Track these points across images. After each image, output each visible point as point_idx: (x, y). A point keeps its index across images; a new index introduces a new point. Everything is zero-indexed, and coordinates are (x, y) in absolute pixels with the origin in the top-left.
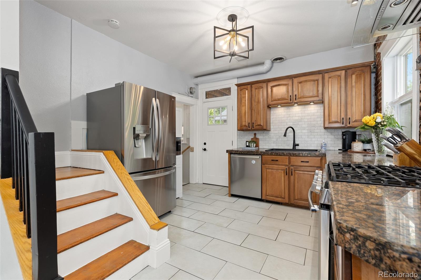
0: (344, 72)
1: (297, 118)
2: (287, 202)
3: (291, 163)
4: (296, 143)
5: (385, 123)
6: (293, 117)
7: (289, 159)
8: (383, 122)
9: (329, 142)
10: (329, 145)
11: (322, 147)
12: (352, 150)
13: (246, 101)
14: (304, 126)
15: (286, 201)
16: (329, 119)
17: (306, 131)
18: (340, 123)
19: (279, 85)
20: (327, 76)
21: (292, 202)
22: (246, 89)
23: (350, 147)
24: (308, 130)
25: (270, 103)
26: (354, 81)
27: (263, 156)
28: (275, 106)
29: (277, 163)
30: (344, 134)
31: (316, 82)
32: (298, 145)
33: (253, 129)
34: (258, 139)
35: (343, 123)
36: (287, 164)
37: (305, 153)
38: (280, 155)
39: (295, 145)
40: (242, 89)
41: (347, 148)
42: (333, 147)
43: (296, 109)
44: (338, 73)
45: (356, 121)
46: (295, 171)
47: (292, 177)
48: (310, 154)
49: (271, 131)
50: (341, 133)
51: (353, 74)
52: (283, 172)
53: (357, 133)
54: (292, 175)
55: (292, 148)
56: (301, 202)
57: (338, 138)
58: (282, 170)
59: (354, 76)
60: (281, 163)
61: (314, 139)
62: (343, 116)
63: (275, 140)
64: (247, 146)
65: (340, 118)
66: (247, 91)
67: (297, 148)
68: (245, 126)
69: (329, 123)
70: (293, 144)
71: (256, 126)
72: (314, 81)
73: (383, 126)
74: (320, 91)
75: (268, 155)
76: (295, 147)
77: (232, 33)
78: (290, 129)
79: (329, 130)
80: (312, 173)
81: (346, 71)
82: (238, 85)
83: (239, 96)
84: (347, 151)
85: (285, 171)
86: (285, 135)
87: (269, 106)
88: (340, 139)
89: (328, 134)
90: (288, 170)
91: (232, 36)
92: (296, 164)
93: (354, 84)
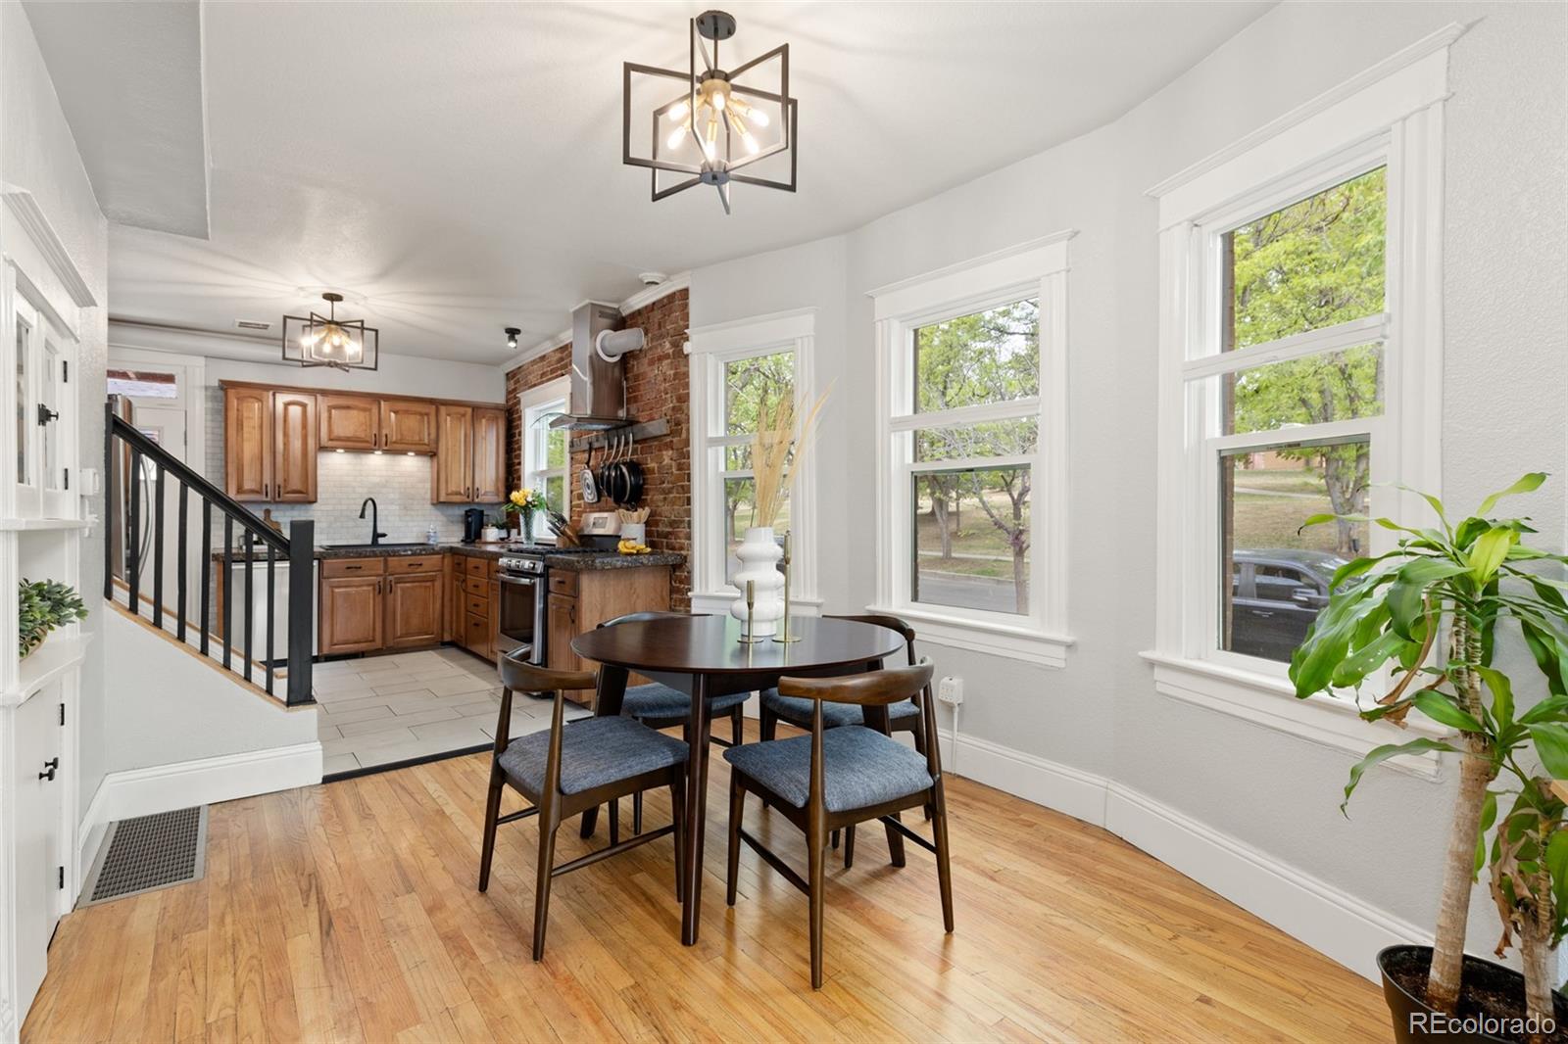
0: (469, 410)
1: (377, 480)
2: (380, 647)
3: (390, 570)
4: (380, 531)
5: (536, 503)
7: (386, 562)
8: (534, 501)
9: (440, 529)
10: (439, 534)
11: (429, 538)
12: (483, 540)
13: (254, 427)
14: (392, 496)
15: (378, 644)
16: (447, 488)
17: (397, 507)
18: (464, 495)
19: (348, 407)
20: (443, 409)
21: (390, 643)
22: (256, 399)
23: (479, 535)
24: (399, 505)
25: (324, 442)
26: (484, 429)
27: (325, 561)
28: (333, 449)
29: (360, 572)
30: (468, 514)
31: (426, 418)
32: (384, 535)
33: (277, 499)
35: (468, 497)
36: (381, 572)
37: (417, 549)
38: (366, 557)
39: (376, 535)
40: (242, 397)
41: (473, 538)
42: (449, 536)
43: (377, 460)
44: (462, 410)
45: (485, 494)
46: (396, 583)
47: (390, 597)
48: (424, 550)
49: (316, 504)
50: (463, 513)
51: (484, 417)
52: (371, 588)
53: (485, 513)
54: (391, 591)
56: (407, 640)
57: (452, 522)
58: (369, 585)
59: (484, 421)
60: (365, 573)
61: (411, 524)
62: (469, 484)
63: (324, 525)
65: (464, 488)
66: (257, 405)
67: (381, 541)
68: (254, 491)
69: (447, 494)
70: (372, 534)
71: (288, 493)
72: (421, 414)
73: (534, 506)
74: (433, 436)
75: (338, 558)
76: (377, 540)
77: (333, 326)
78: (370, 502)
79: (439, 506)
80: (428, 584)
81: (473, 410)
82: (226, 386)
83: (233, 415)
84: (473, 541)
85: (377, 587)
86: (362, 516)
87: (323, 449)
88: (458, 522)
89: (439, 513)
90: (382, 584)
91: (330, 330)
92: (398, 570)
93: (484, 434)
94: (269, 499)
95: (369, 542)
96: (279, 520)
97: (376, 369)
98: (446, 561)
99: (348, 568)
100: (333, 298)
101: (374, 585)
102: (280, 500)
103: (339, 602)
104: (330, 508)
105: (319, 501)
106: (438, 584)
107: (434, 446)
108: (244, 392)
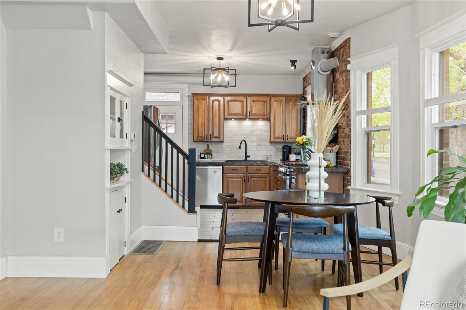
0: (284, 98)
1: (247, 132)
2: (245, 205)
3: (248, 172)
4: (248, 155)
5: (307, 143)
6: (244, 130)
7: (247, 168)
8: (306, 141)
9: (272, 154)
10: (272, 157)
11: (268, 158)
12: (289, 160)
13: (202, 111)
14: (253, 139)
15: (244, 203)
16: (274, 136)
17: (256, 144)
18: (282, 138)
19: (236, 101)
20: (273, 99)
22: (203, 100)
23: (288, 158)
24: (256, 143)
25: (227, 116)
26: (291, 107)
27: (224, 166)
28: (231, 119)
29: (237, 172)
30: (284, 147)
31: (265, 103)
32: (249, 157)
33: (210, 140)
34: (211, 150)
35: (283, 139)
36: (245, 172)
37: (259, 163)
38: (240, 165)
39: (247, 157)
40: (199, 99)
41: (286, 159)
42: (275, 158)
43: (247, 123)
44: (280, 98)
45: (291, 138)
46: (251, 177)
47: (249, 184)
48: (262, 163)
49: (224, 143)
50: (282, 147)
51: (290, 101)
53: (292, 147)
54: (249, 181)
55: (244, 160)
56: (255, 203)
57: (279, 151)
58: (240, 178)
59: (291, 103)
60: (239, 172)
61: (261, 152)
62: (284, 133)
63: (227, 151)
64: (201, 158)
65: (282, 135)
66: (203, 102)
67: (248, 159)
68: (202, 137)
69: (274, 138)
70: (245, 156)
71: (214, 138)
72: (264, 102)
73: (306, 144)
74: (268, 111)
75: (229, 165)
76: (247, 159)
77: (220, 70)
78: (243, 142)
79: (273, 144)
80: (264, 179)
81: (286, 98)
82: (194, 95)
83: (195, 106)
84: (286, 160)
85: (243, 179)
86: (240, 148)
87: (225, 119)
88: (281, 151)
89: (272, 147)
90: (245, 177)
91: (219, 72)
92: (252, 172)
93: (291, 109)
94: (207, 140)
95: (244, 159)
96: (212, 149)
97: (235, 86)
98: (271, 169)
99: (233, 170)
100: (220, 59)
101: (242, 178)
102: (211, 141)
103: (230, 184)
104: (230, 144)
105: (224, 141)
106: (268, 179)
107: (268, 116)
108: (199, 97)
